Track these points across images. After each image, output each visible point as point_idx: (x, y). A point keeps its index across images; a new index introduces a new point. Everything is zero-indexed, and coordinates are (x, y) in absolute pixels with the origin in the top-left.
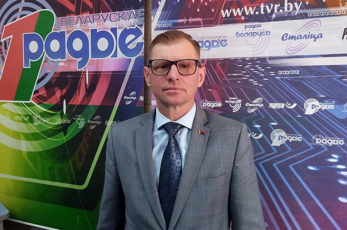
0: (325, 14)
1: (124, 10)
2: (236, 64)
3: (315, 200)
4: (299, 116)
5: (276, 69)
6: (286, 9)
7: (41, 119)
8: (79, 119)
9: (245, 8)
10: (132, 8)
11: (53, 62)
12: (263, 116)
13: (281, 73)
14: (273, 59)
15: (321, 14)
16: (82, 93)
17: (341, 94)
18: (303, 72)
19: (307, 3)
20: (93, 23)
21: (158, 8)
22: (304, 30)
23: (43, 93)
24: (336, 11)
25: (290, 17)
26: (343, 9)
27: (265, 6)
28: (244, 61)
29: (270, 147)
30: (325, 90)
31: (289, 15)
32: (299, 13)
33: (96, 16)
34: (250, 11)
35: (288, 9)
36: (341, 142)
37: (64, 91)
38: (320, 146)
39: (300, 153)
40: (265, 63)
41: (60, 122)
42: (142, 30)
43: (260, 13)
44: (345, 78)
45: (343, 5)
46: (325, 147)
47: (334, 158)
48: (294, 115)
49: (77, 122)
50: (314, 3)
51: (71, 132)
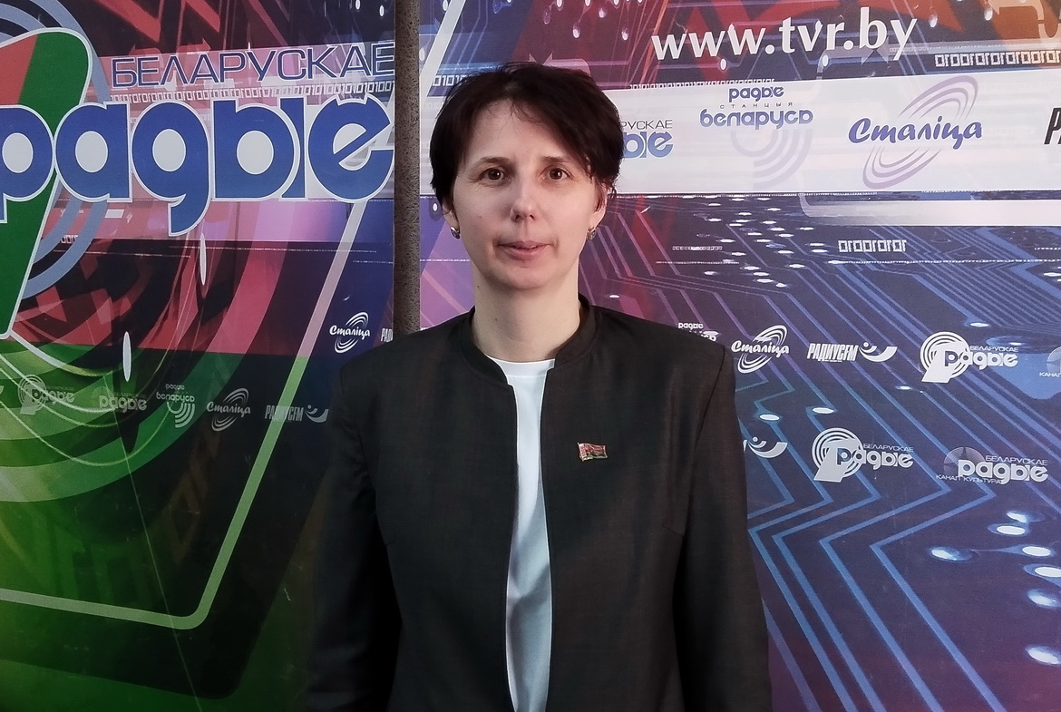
0: (992, 59)
1: (326, 40)
2: (700, 215)
3: (954, 655)
4: (903, 388)
5: (832, 233)
6: (864, 41)
7: (47, 394)
8: (175, 398)
9: (732, 31)
10: (354, 35)
11: (85, 205)
12: (787, 385)
13: (846, 246)
14: (820, 202)
15: (977, 61)
16: (186, 311)
17: (1039, 321)
18: (918, 247)
19: (933, 23)
20: (222, 81)
21: (441, 21)
22: (923, 111)
23: (51, 307)
24: (1026, 53)
25: (879, 67)
26: (1048, 44)
27: (796, 28)
28: (726, 205)
29: (809, 484)
30: (987, 305)
31: (873, 60)
32: (904, 54)
33: (231, 57)
34: (748, 42)
35: (872, 40)
36: (1037, 472)
37: (126, 304)
38: (971, 485)
39: (906, 507)
40: (793, 215)
41: (111, 405)
42: (389, 109)
43: (778, 48)
44: (1054, 268)
45: (1051, 33)
46: (985, 489)
47: (1015, 525)
48: (889, 384)
49: (170, 409)
50: (955, 24)
51: (150, 443)
